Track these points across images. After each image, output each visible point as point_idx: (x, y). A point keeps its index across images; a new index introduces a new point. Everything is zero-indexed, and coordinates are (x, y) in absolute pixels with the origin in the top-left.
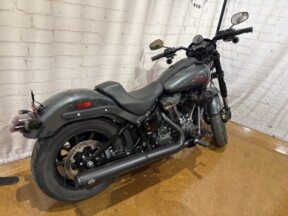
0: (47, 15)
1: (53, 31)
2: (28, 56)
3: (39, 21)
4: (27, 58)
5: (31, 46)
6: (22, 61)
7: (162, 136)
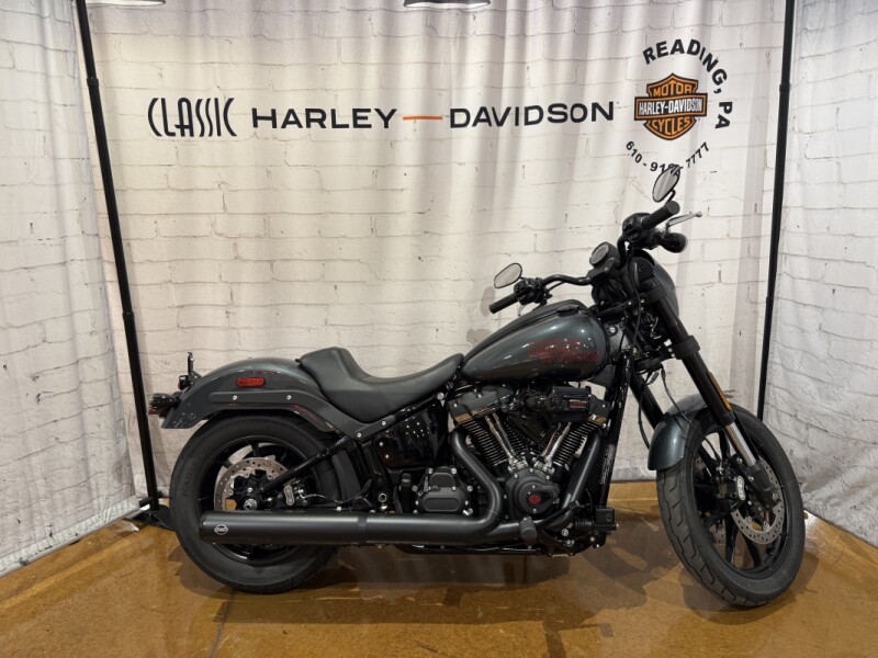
0: (258, 237)
1: (271, 262)
2: (232, 304)
3: (247, 249)
4: (229, 309)
5: (235, 288)
6: (221, 313)
7: (435, 487)
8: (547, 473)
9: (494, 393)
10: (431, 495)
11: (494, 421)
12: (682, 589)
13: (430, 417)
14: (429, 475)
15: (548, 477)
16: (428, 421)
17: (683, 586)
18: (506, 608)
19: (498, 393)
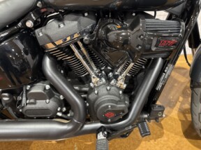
7: (32, 101)
8: (119, 88)
9: (76, 23)
10: (29, 107)
11: (78, 48)
12: (180, 122)
13: (22, 43)
14: (27, 91)
15: (121, 92)
16: (21, 46)
17: (181, 120)
18: (90, 143)
19: (79, 23)
